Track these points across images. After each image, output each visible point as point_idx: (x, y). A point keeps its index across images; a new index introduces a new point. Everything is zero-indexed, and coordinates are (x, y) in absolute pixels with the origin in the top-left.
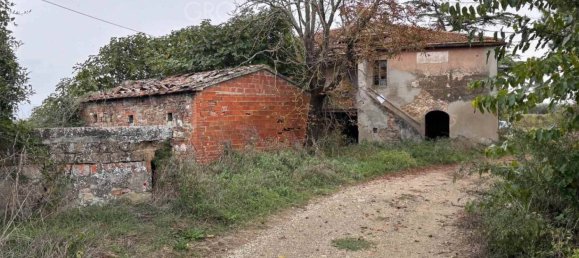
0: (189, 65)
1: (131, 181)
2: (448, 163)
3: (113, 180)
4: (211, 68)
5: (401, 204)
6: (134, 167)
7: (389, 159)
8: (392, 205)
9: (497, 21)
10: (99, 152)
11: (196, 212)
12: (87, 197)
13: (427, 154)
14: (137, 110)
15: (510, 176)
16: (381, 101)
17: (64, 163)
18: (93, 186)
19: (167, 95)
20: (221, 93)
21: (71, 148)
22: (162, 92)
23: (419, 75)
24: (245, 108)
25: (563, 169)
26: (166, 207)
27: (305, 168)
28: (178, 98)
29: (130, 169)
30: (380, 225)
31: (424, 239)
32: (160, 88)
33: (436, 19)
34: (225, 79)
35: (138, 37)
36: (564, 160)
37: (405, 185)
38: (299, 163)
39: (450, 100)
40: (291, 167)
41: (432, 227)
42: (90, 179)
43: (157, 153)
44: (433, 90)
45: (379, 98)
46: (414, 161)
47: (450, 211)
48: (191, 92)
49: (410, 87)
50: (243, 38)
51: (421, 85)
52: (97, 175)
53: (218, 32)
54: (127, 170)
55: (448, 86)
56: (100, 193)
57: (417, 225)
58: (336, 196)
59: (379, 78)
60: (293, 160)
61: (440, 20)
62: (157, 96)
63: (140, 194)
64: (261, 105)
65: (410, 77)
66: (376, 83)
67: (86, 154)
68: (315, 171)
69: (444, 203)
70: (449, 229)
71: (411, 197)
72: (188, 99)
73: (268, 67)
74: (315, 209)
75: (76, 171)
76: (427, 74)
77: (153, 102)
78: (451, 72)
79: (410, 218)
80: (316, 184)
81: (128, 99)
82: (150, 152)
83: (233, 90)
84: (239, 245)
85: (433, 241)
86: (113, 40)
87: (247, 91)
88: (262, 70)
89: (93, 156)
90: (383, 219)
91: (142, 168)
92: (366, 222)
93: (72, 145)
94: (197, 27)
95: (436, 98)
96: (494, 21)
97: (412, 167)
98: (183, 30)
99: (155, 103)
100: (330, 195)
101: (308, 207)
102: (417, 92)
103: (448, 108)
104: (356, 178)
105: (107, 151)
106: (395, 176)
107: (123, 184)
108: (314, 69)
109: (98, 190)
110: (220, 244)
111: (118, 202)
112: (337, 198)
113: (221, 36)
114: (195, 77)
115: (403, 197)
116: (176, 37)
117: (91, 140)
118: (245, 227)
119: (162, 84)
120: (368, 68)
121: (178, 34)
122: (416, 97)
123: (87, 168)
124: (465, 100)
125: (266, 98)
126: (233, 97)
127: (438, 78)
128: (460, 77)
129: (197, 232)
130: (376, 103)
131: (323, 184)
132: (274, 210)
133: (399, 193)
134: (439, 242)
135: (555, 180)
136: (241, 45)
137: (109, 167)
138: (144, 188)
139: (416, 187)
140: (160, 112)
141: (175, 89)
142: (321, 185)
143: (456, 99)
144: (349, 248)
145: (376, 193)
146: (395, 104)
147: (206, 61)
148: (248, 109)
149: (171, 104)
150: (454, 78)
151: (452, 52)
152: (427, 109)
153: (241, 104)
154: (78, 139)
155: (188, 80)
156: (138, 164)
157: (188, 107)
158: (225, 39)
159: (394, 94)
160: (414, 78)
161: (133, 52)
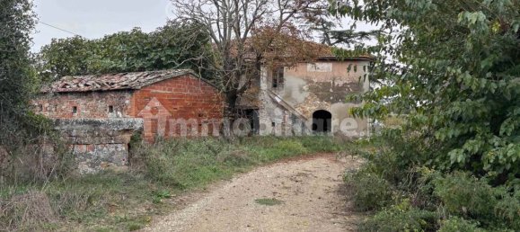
0: (123, 66)
1: (114, 157)
2: (330, 152)
3: (102, 156)
4: (142, 69)
5: (298, 179)
6: (117, 148)
7: (286, 147)
8: (292, 180)
9: (372, 37)
10: (93, 137)
11: (161, 180)
12: (84, 168)
13: (315, 144)
14: (81, 103)
15: (371, 158)
16: (279, 101)
17: (68, 144)
18: (88, 160)
19: (109, 91)
20: (154, 91)
21: (74, 133)
22: (104, 89)
23: (309, 81)
24: (173, 104)
25: (402, 154)
26: (139, 176)
27: (225, 153)
28: (119, 94)
29: (114, 149)
30: (285, 191)
31: (315, 199)
32: (103, 85)
33: (323, 32)
34: (158, 80)
35: (76, 38)
36: (403, 149)
37: (299, 166)
38: (220, 149)
39: (333, 102)
40: (214, 151)
41: (320, 192)
42: (86, 155)
43: (132, 138)
44: (320, 93)
45: (276, 98)
46: (305, 150)
47: (332, 184)
48: (131, 90)
49: (301, 90)
50: (171, 46)
51: (310, 89)
52: (91, 152)
53: (150, 40)
54: (112, 149)
55: (331, 90)
56: (92, 165)
57: (310, 192)
58: (250, 174)
59: (277, 82)
60: (216, 147)
61: (326, 34)
62: (100, 92)
63: (120, 167)
64: (186, 102)
65: (302, 82)
66: (275, 86)
67: (83, 138)
68: (233, 155)
69: (328, 179)
70: (332, 194)
71: (306, 175)
72: (127, 95)
73: (193, 72)
74: (238, 181)
75: (77, 149)
76: (315, 81)
77: (96, 96)
78: (334, 79)
79: (305, 188)
80: (235, 164)
81: (72, 93)
82: (127, 137)
83: (164, 89)
84: (194, 201)
85: (321, 201)
86: (53, 41)
87: (175, 90)
88: (187, 74)
89: (88, 139)
90: (286, 188)
91: (122, 148)
92: (275, 189)
93: (75, 131)
94: (127, 33)
95: (322, 100)
96: (369, 36)
97: (304, 154)
98: (115, 35)
99: (97, 97)
100: (246, 173)
101: (233, 180)
102: (307, 94)
103: (331, 108)
104: (263, 161)
105: (98, 135)
106: (290, 160)
107: (109, 160)
108: (230, 75)
109: (92, 164)
110: (182, 201)
111: (105, 172)
112: (252, 175)
113: (151, 43)
114: (128, 76)
115: (299, 175)
116: (109, 41)
117: (88, 127)
118: (195, 191)
119: (104, 81)
120: (268, 73)
121: (110, 38)
122: (306, 99)
123: (84, 147)
124: (344, 102)
125: (191, 97)
126: (164, 95)
127: (324, 83)
128: (341, 83)
129: (165, 192)
130: (275, 102)
131: (240, 164)
132: (210, 181)
133: (296, 172)
134: (325, 202)
135: (398, 161)
136: (169, 52)
137: (100, 147)
138: (123, 163)
139: (308, 168)
140: (101, 104)
141: (116, 87)
142: (239, 166)
143: (337, 101)
144: (267, 204)
145: (279, 171)
146: (290, 103)
147: (138, 64)
148: (175, 104)
149: (112, 99)
150: (336, 84)
151: (335, 63)
152: (315, 108)
153: (170, 100)
154: (78, 126)
155: (123, 79)
156: (119, 146)
157: (127, 102)
158: (155, 45)
159: (289, 96)
160: (305, 83)
161: (71, 52)
